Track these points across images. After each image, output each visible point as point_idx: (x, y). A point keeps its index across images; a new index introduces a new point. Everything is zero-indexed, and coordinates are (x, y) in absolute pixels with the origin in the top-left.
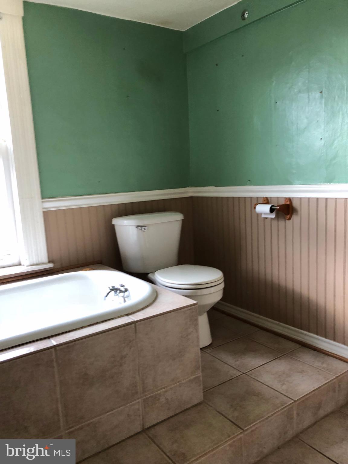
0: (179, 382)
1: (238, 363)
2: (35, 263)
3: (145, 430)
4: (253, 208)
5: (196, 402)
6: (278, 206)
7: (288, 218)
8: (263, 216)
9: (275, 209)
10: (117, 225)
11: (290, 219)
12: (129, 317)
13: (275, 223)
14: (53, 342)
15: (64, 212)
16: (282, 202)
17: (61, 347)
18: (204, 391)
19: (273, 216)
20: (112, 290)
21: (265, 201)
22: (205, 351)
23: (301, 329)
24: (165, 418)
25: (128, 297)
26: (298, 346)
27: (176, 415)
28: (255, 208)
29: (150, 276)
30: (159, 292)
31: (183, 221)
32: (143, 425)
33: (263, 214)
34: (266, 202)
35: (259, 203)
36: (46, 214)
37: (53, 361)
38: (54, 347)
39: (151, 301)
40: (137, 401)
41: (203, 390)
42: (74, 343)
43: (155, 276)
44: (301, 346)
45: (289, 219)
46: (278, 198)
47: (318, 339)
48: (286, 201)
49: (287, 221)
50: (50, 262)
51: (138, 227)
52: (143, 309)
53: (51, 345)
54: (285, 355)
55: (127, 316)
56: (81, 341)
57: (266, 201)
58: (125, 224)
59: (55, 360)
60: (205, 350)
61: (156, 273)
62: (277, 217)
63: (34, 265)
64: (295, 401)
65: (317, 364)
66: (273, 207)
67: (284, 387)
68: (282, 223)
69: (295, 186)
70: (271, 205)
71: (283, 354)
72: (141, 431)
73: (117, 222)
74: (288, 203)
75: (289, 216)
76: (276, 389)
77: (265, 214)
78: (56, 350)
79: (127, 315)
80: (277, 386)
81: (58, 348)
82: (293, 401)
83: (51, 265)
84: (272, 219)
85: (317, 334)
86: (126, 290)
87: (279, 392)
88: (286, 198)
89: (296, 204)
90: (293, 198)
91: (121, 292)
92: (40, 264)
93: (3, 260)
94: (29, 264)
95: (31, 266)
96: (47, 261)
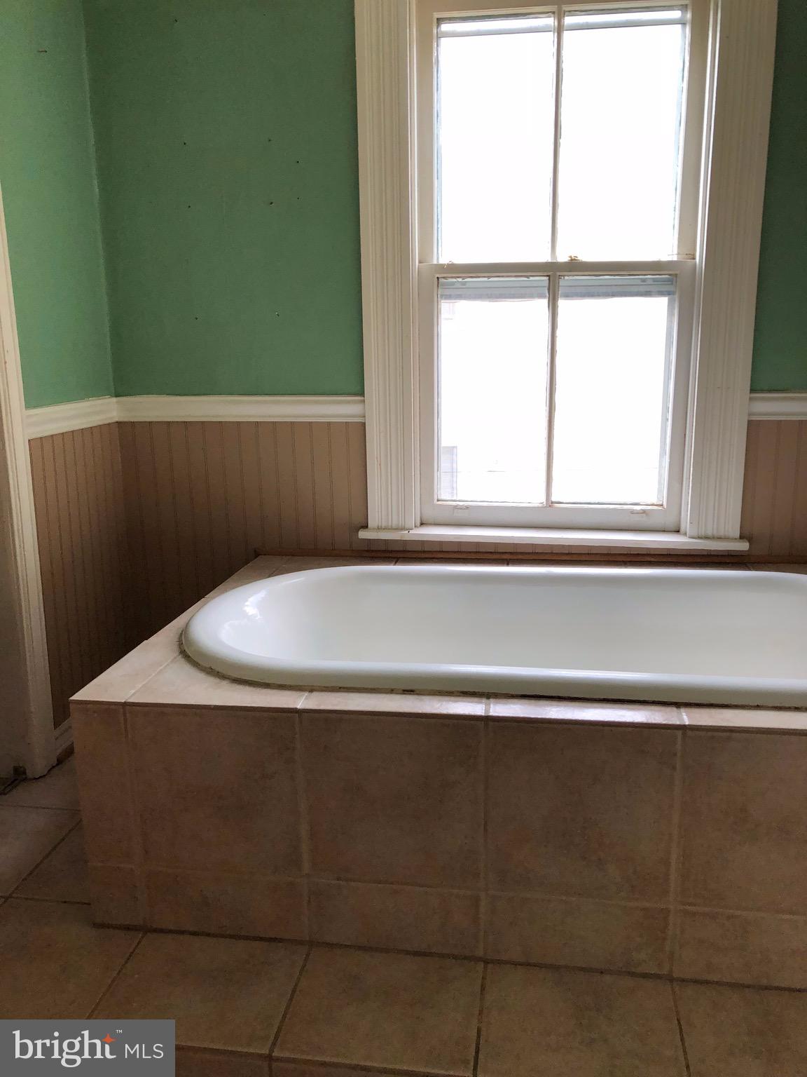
2: (710, 533)
14: (685, 717)
37: (675, 754)
38: (683, 728)
42: (728, 734)
50: (742, 537)
53: (678, 722)
59: (679, 754)
63: (707, 538)
78: (684, 734)
81: (689, 733)
83: (743, 546)
92: (720, 538)
93: (644, 515)
94: (695, 534)
95: (699, 538)
96: (737, 534)
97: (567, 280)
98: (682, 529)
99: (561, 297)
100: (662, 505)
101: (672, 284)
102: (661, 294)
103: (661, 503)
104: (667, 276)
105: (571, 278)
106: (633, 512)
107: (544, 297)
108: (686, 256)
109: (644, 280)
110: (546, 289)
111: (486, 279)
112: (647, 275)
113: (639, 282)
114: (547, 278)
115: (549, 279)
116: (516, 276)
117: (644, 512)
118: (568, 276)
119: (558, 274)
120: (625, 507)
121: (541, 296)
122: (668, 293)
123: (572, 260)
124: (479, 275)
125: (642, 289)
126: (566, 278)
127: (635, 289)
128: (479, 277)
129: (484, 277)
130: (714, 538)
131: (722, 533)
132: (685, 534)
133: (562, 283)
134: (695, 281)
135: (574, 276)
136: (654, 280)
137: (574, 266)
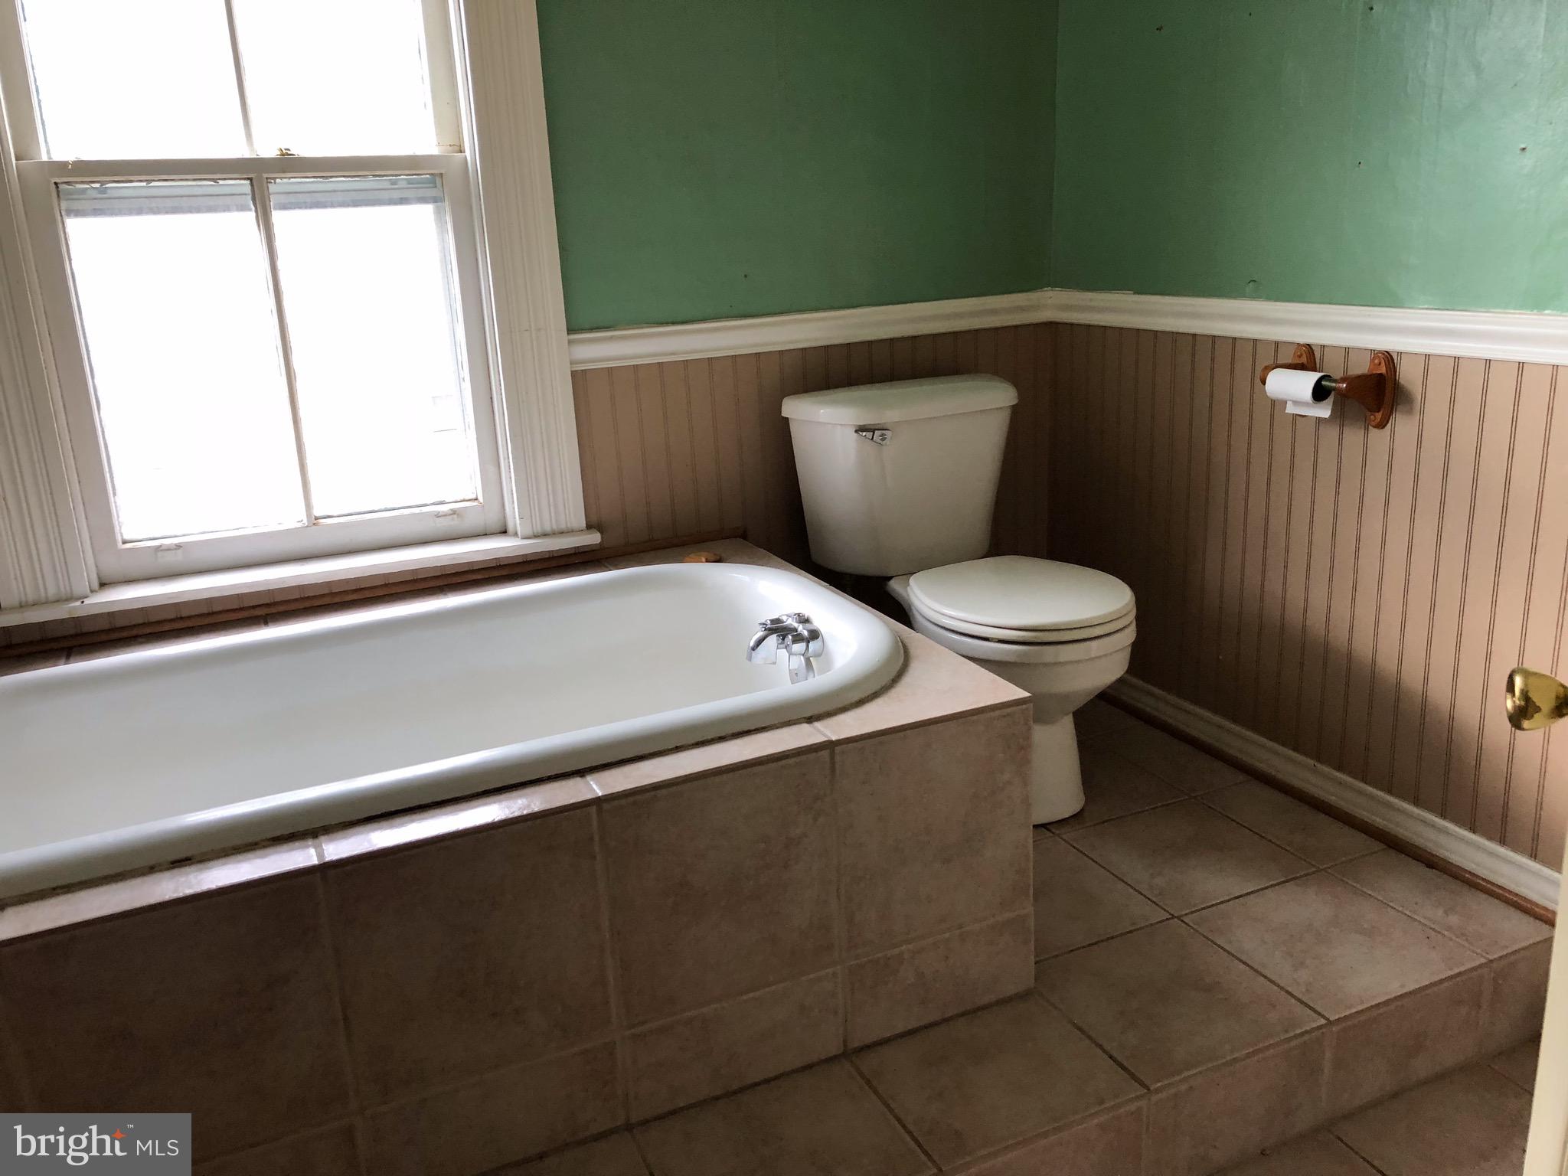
0: (960, 927)
1: (1159, 881)
2: (548, 528)
3: (850, 1054)
4: (1258, 381)
5: (1011, 989)
6: (1343, 380)
7: (1373, 423)
8: (1290, 409)
9: (1334, 389)
10: (795, 420)
11: (1384, 427)
12: (815, 728)
13: (1331, 434)
14: (595, 787)
15: (636, 373)
16: (1361, 367)
17: (616, 803)
18: (1038, 959)
19: (1324, 411)
20: (771, 631)
21: (1300, 356)
22: (1058, 835)
23: (1390, 792)
24: (913, 1024)
25: (818, 655)
26: (1377, 846)
27: (946, 1020)
28: (1264, 382)
29: (895, 585)
30: (912, 651)
31: (1016, 411)
32: (845, 1042)
33: (1289, 404)
34: (1304, 360)
35: (1281, 361)
36: (580, 380)
37: (591, 839)
38: (597, 801)
39: (885, 680)
40: (830, 970)
41: (1036, 956)
42: (653, 793)
43: (908, 588)
44: (1383, 846)
45: (1381, 425)
46: (1347, 350)
47: (1446, 832)
48: (1377, 361)
49: (1374, 432)
50: (589, 527)
51: (860, 429)
52: (860, 703)
53: (589, 796)
54: (1323, 872)
55: (808, 723)
56: (673, 789)
57: (1306, 358)
58: (821, 420)
59: (597, 838)
60: (1057, 832)
61: (912, 580)
62: (1340, 415)
63: (545, 535)
64: (1330, 1023)
65: (1431, 912)
66: (1323, 383)
67: (1303, 975)
68: (1353, 436)
69: (1412, 311)
70: (1322, 374)
71: (1314, 866)
72: (840, 1055)
73: (795, 409)
74: (1383, 370)
75: (1379, 415)
76: (1273, 978)
77: (1296, 403)
78: (600, 811)
79: (810, 720)
80: (1280, 968)
81: (606, 806)
82: (1323, 1021)
83: (594, 538)
84: (1319, 420)
85: (1443, 815)
86: (815, 635)
87: (1282, 988)
88: (1375, 354)
89: (1409, 375)
90: (1400, 354)
91: (798, 638)
92: (562, 533)
93: (455, 516)
94: (529, 532)
95: (536, 536)
96: (584, 525)
97: (280, 185)
98: (510, 528)
99: (275, 209)
100: (476, 499)
101: (436, 187)
102: (423, 200)
103: (474, 497)
104: (428, 176)
105: (285, 180)
106: (438, 515)
107: (250, 210)
108: (450, 148)
109: (394, 183)
110: (249, 197)
111: (144, 184)
112: (400, 175)
113: (387, 185)
114: (248, 182)
115: (252, 185)
116: (195, 180)
117: (454, 512)
118: (281, 178)
119: (265, 175)
120: (425, 509)
121: (243, 208)
122: (435, 200)
123: (283, 155)
124: (132, 178)
125: (396, 195)
126: (278, 181)
127: (385, 195)
128: (131, 181)
129: (141, 181)
130: (554, 534)
131: (563, 526)
132: (516, 534)
133: (272, 188)
134: (469, 182)
135: (290, 178)
136: (409, 182)
137: (287, 163)
